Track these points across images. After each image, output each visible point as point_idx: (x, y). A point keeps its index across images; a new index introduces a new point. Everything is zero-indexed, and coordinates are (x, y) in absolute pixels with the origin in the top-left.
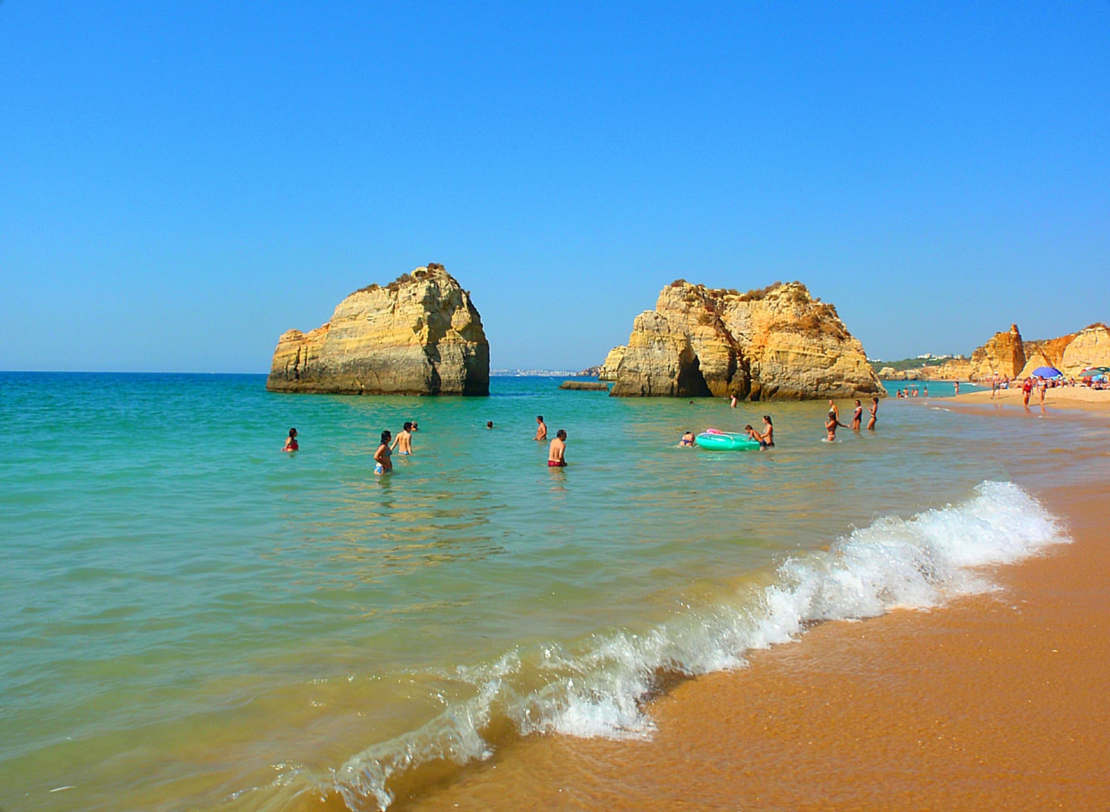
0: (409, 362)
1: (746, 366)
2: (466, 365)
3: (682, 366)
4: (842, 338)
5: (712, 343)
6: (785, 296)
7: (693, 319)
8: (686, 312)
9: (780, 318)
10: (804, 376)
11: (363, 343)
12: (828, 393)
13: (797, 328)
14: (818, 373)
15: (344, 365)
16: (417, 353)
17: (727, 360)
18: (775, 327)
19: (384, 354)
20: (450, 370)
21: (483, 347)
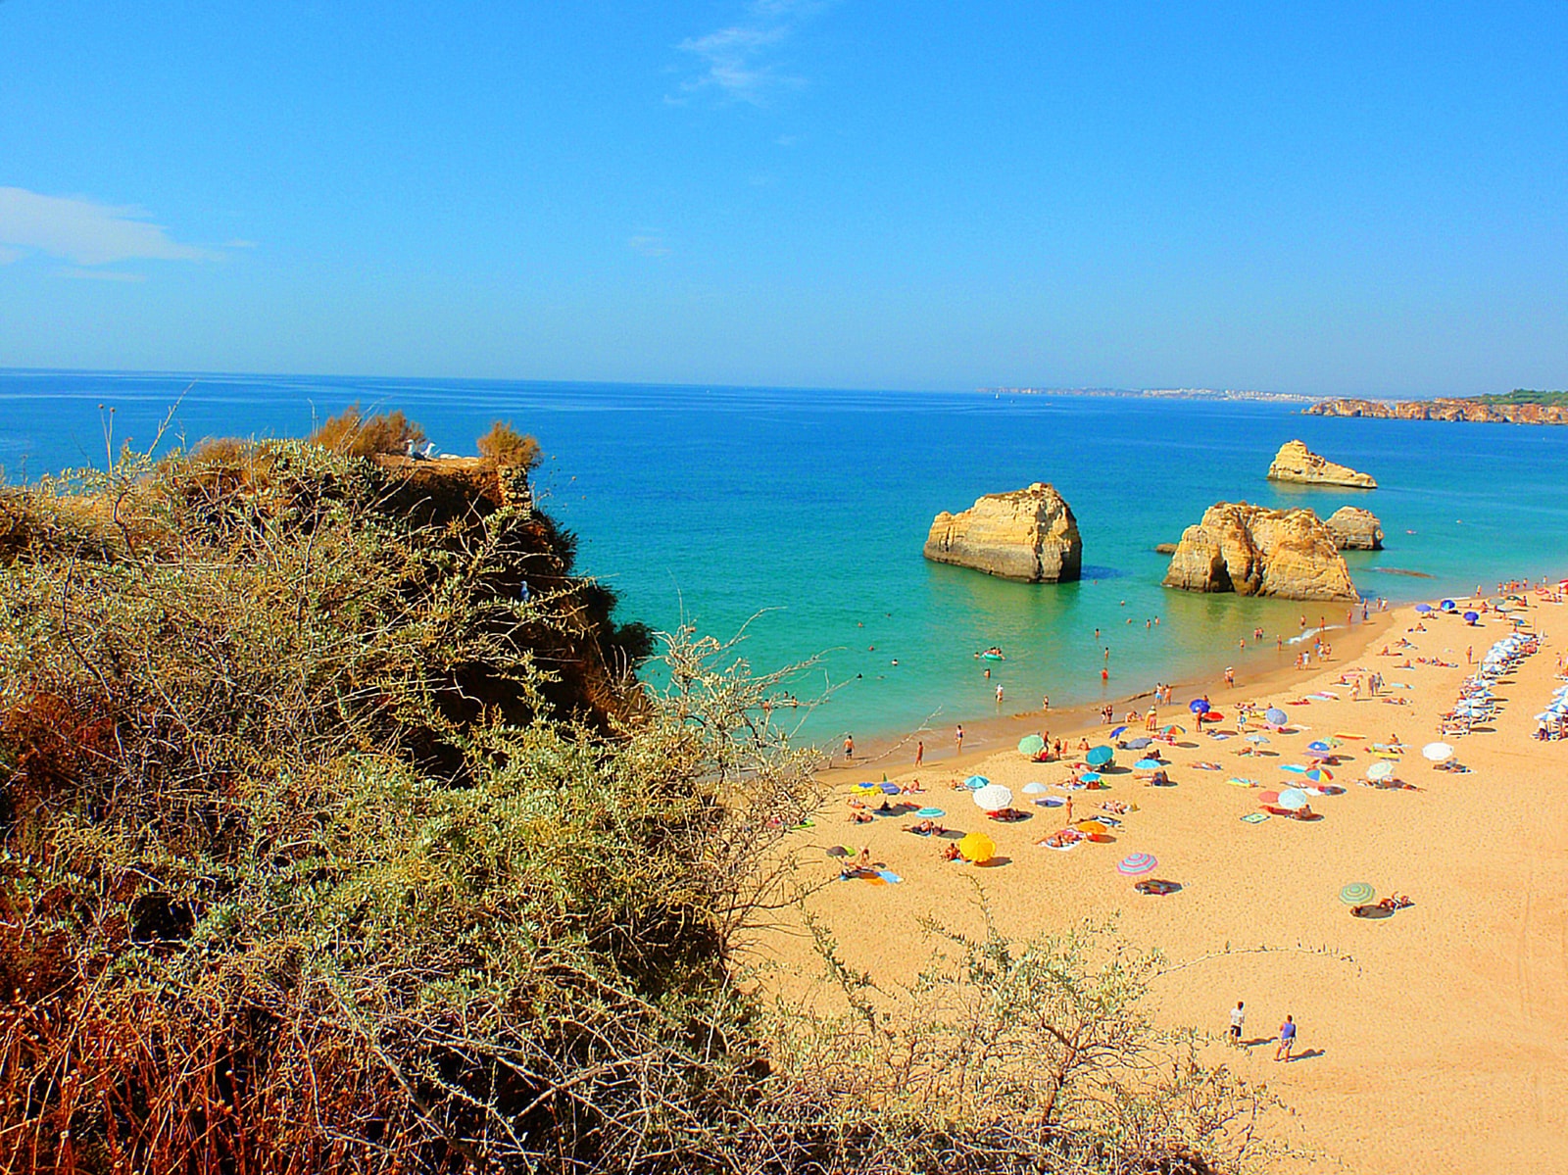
0: (1023, 556)
1: (1260, 571)
2: (1063, 559)
3: (1213, 568)
4: (1330, 557)
5: (1235, 553)
6: (1295, 521)
7: (1225, 534)
8: (1222, 528)
9: (1288, 538)
10: (1296, 583)
11: (994, 537)
12: (1313, 597)
13: (1298, 547)
14: (1307, 582)
15: (980, 551)
16: (1029, 551)
17: (1245, 567)
18: (1283, 545)
19: (1007, 548)
20: (1052, 563)
21: (1077, 546)
